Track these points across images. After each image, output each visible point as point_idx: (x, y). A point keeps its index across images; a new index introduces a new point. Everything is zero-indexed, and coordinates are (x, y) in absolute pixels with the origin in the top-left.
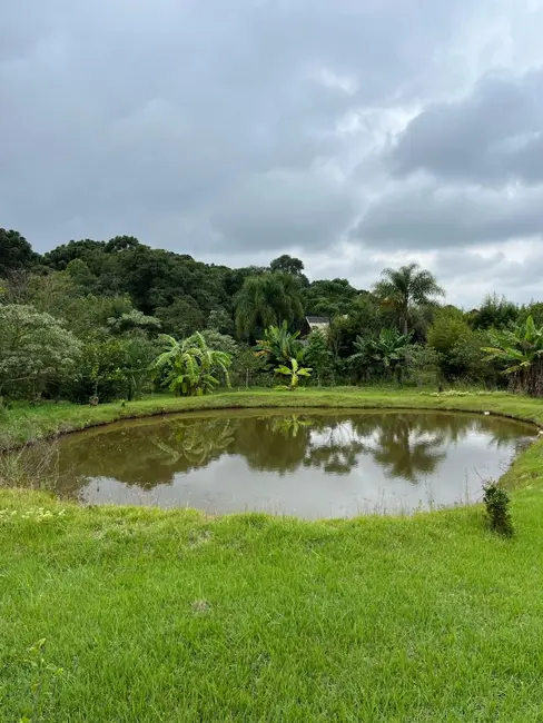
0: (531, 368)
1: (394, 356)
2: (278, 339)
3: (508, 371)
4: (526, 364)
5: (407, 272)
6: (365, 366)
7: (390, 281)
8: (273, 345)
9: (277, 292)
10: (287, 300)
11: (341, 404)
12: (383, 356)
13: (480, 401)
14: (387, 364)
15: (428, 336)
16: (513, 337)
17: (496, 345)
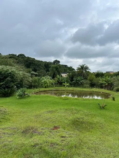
0: (107, 85)
1: (81, 82)
2: (59, 78)
3: (104, 85)
4: (107, 84)
5: (83, 66)
6: (75, 83)
7: (80, 67)
8: (58, 79)
9: (58, 68)
10: (60, 70)
11: (76, 90)
12: (79, 82)
13: (100, 90)
14: (80, 83)
15: (88, 78)
16: (104, 79)
17: (101, 80)
